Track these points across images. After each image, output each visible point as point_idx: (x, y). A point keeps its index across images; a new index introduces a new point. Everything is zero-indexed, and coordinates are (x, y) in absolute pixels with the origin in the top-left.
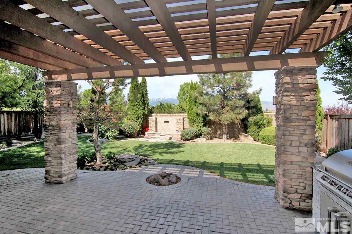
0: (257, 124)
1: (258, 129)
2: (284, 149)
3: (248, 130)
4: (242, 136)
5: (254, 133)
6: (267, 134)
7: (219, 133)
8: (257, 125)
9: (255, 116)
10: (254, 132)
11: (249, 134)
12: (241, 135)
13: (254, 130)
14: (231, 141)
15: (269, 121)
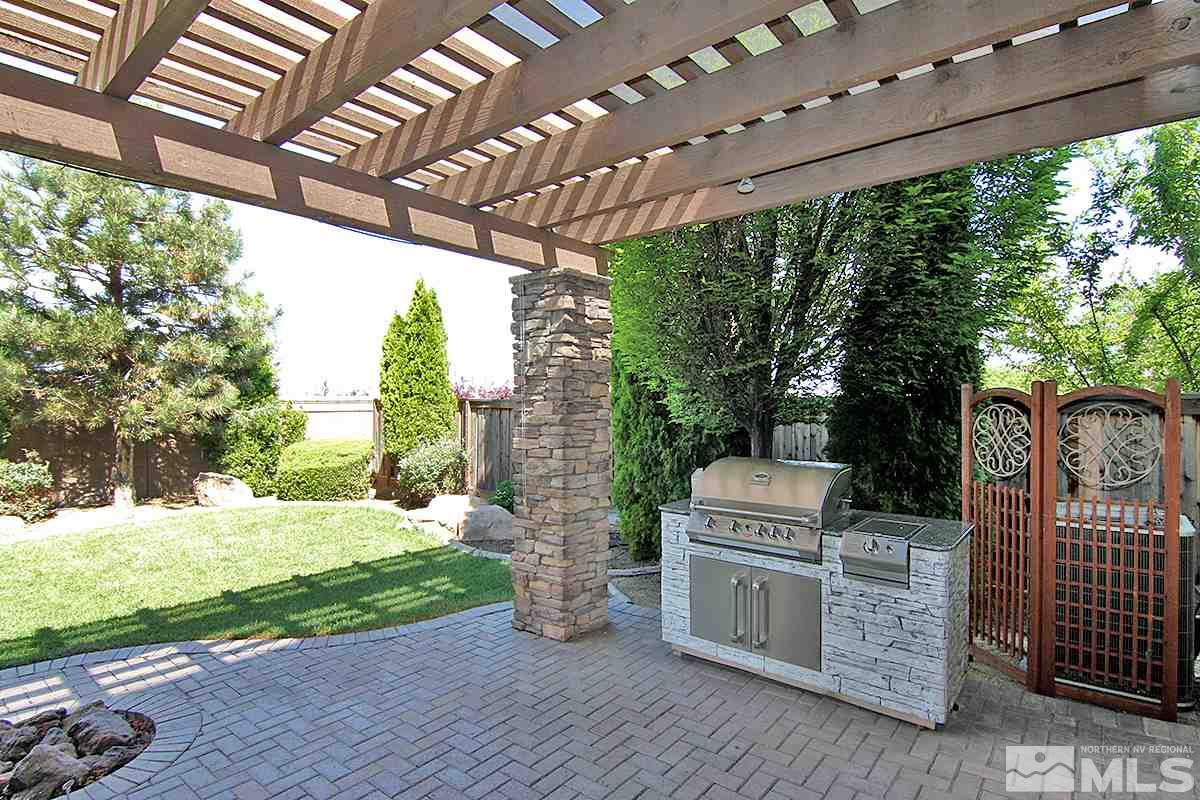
0: (257, 433)
1: (262, 451)
2: (564, 484)
3: (224, 460)
4: (210, 482)
5: (249, 467)
6: (310, 466)
7: (75, 480)
8: (260, 436)
9: (252, 403)
10: (251, 465)
11: (231, 471)
12: (203, 479)
13: (247, 455)
14: (155, 512)
15: (297, 423)
